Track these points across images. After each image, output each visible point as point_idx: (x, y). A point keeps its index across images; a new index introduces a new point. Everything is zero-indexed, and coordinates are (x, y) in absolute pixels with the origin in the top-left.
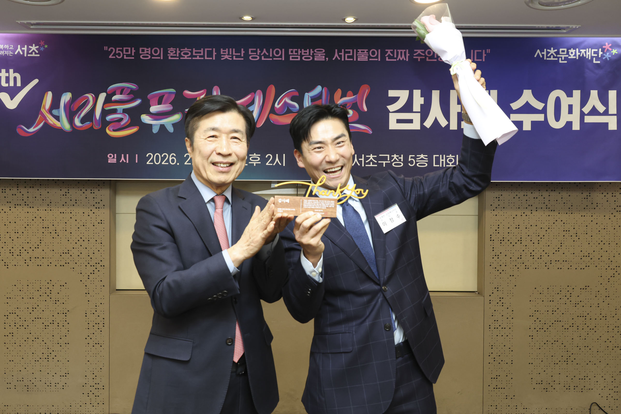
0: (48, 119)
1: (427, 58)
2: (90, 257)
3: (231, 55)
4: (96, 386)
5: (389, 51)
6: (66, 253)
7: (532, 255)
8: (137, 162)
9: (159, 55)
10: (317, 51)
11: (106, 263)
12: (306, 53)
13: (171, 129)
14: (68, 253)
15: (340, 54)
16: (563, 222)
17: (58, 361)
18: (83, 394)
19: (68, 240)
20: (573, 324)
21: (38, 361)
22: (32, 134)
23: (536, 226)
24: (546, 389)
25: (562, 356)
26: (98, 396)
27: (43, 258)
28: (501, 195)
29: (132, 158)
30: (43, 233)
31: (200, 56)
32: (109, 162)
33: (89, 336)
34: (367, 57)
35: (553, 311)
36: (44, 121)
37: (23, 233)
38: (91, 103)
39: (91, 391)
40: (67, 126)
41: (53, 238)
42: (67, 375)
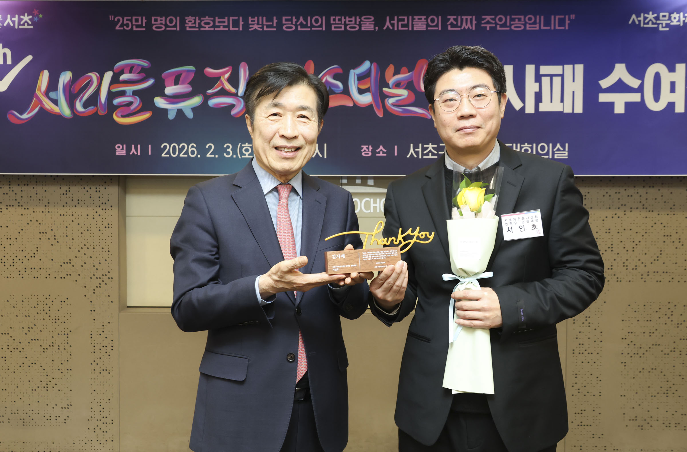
0: (44, 103)
1: (498, 26)
2: (96, 267)
3: (260, 25)
4: (104, 420)
5: (452, 18)
6: (67, 263)
7: (625, 265)
8: (150, 154)
9: (175, 26)
10: (365, 18)
11: (114, 274)
12: (351, 21)
13: (190, 115)
14: (70, 263)
15: (392, 22)
16: (663, 225)
17: (59, 390)
18: (89, 429)
19: (70, 248)
20: (674, 348)
21: (35, 390)
22: (26, 121)
23: (631, 229)
24: (641, 427)
25: (661, 387)
26: (106, 432)
27: (40, 269)
28: (588, 193)
29: (144, 150)
30: (40, 239)
31: (224, 27)
32: (117, 154)
33: (94, 361)
34: (425, 26)
35: (650, 333)
36: (40, 106)
37: (16, 239)
38: (95, 84)
39: (98, 426)
40: (67, 112)
41: (52, 245)
42: (69, 407)
